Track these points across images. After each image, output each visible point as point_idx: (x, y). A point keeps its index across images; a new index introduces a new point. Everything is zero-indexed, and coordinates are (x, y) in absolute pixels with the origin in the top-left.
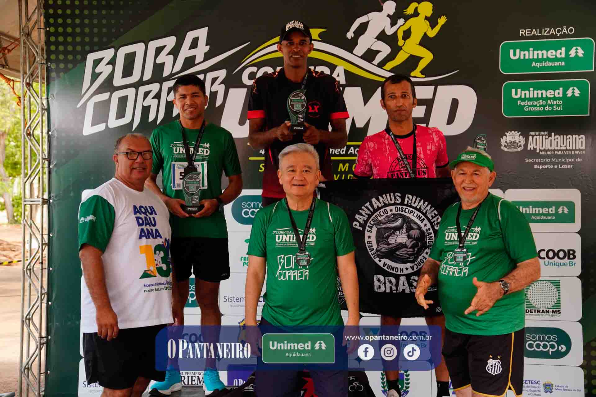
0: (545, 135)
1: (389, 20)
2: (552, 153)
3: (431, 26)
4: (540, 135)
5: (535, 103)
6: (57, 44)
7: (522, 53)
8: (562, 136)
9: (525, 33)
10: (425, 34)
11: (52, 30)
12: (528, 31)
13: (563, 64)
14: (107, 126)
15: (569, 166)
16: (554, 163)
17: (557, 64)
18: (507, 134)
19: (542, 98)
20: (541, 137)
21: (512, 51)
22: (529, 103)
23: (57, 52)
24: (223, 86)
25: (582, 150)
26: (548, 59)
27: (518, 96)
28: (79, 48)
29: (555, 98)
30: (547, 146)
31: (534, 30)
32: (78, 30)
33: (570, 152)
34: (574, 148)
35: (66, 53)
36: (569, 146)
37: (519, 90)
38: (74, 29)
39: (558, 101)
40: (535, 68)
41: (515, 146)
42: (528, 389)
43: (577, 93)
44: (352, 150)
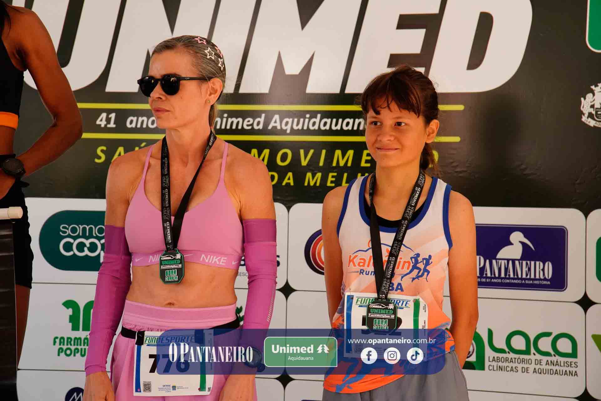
44: (275, 122)
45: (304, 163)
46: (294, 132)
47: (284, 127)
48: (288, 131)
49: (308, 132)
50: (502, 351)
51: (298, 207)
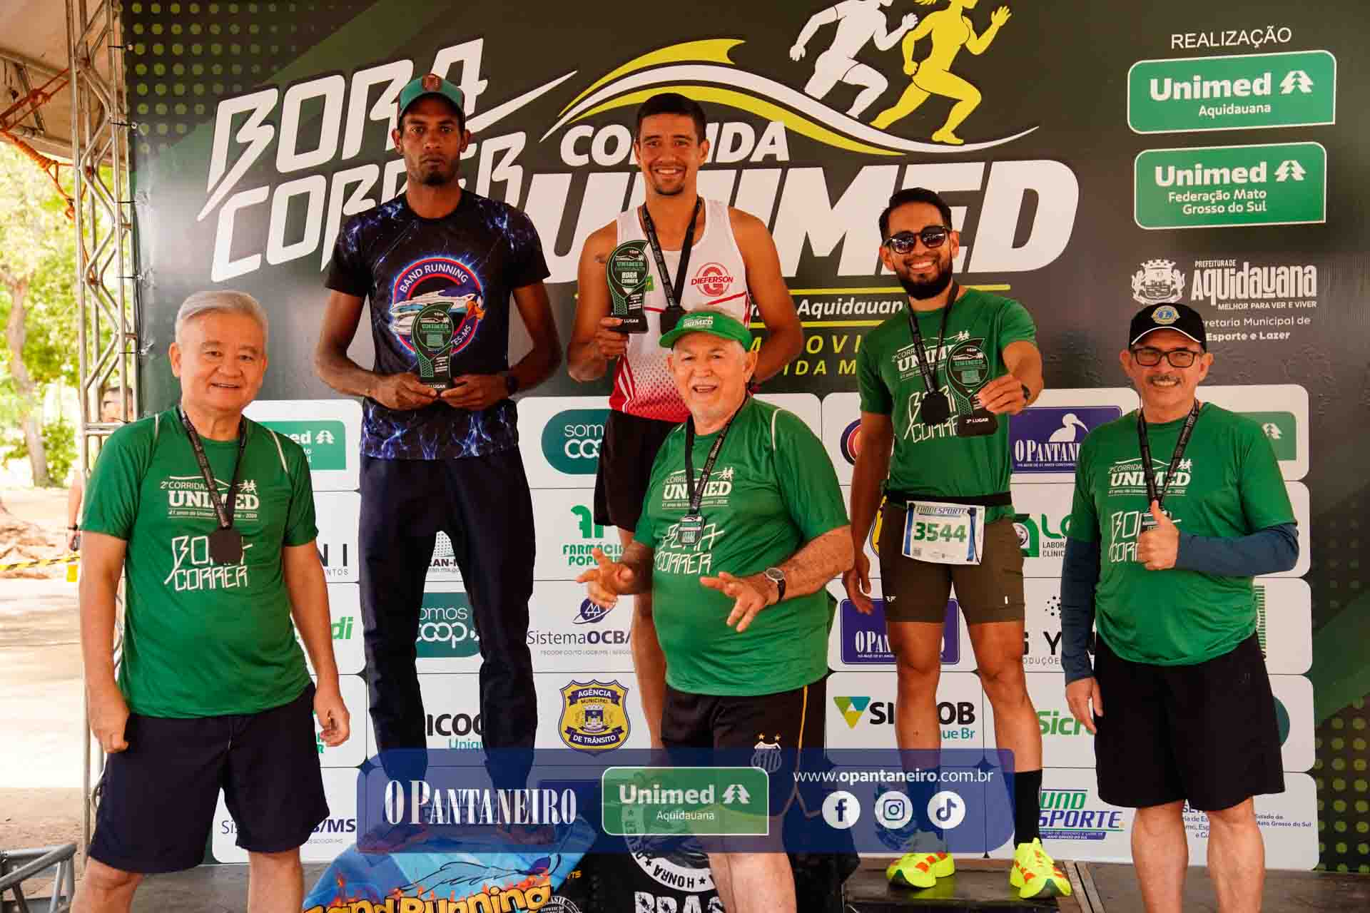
0: (1229, 268)
1: (882, 18)
2: (1245, 306)
3: (974, 29)
4: (1216, 268)
5: (1206, 197)
6: (151, 80)
7: (1177, 86)
8: (1266, 269)
9: (1183, 42)
10: (963, 47)
11: (140, 49)
12: (1189, 38)
13: (1268, 109)
14: (264, 260)
15: (1282, 336)
16: (1249, 329)
17: (1253, 109)
18: (1147, 267)
19: (1222, 187)
20: (1220, 271)
21: (1154, 83)
22: (1194, 197)
23: (151, 99)
24: (519, 170)
25: (1311, 299)
26: (1235, 100)
27: (1169, 183)
28: (199, 89)
29: (1250, 186)
30: (1233, 291)
31: (1203, 35)
32: (197, 49)
33: (1283, 305)
34: (1293, 295)
35: (171, 99)
36: (1283, 291)
37: (1171, 169)
38: (187, 46)
39: (1256, 192)
40: (1206, 120)
41: (1163, 294)
42: (1197, 824)
43: (1298, 172)
44: (804, 307)
45: (837, 350)
46: (824, 318)
47: (814, 313)
48: (819, 317)
49: (841, 317)
50: (1058, 536)
51: (832, 398)
